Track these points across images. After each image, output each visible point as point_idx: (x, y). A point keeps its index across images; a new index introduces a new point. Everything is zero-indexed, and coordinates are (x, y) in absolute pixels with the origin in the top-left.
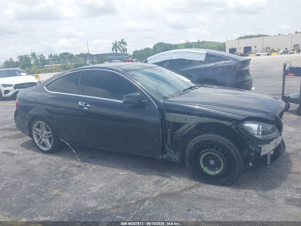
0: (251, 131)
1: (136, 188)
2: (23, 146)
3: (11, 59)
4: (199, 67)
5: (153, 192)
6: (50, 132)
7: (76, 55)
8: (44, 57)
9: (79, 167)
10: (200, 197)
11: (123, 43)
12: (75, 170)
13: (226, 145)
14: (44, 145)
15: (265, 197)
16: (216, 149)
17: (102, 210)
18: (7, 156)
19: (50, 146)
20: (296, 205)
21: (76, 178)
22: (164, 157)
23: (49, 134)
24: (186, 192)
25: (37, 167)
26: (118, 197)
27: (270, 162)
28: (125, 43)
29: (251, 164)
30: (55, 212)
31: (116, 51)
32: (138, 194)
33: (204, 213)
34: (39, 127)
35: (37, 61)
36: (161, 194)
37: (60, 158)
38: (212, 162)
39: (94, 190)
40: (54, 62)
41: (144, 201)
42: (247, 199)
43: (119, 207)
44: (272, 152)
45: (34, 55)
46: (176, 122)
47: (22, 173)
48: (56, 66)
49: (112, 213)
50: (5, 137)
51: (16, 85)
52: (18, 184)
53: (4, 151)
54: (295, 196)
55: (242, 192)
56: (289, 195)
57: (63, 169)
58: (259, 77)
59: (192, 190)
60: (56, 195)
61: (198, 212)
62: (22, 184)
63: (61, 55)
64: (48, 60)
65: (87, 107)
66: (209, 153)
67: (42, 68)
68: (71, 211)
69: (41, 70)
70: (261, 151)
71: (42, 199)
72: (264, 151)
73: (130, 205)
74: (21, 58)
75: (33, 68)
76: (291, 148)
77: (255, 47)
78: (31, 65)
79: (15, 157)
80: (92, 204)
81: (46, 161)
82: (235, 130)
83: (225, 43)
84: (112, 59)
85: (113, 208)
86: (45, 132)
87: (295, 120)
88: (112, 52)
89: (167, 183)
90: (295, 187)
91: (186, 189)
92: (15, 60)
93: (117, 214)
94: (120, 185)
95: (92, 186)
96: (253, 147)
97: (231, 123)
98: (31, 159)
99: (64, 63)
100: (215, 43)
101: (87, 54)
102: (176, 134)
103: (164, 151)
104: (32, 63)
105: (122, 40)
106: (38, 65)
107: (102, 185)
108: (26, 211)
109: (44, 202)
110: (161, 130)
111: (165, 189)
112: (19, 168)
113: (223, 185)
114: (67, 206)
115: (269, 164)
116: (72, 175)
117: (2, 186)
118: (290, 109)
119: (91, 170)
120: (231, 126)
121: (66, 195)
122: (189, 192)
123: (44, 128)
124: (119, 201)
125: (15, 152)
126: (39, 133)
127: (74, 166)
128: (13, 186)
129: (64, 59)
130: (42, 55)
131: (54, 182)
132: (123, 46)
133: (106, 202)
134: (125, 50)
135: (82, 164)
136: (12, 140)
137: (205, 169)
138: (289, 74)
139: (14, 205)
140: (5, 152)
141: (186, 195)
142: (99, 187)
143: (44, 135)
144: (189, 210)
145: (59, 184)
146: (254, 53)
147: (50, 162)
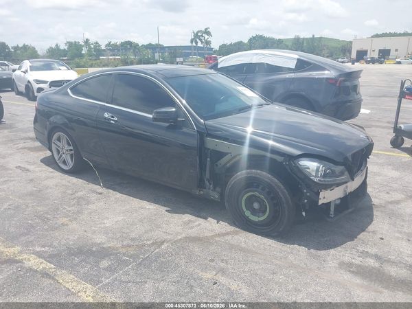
0: (308, 170)
1: (158, 227)
2: (43, 161)
3: (57, 45)
4: (288, 76)
5: (178, 234)
6: (72, 148)
7: (143, 45)
8: (99, 46)
9: (100, 194)
10: (232, 247)
11: (207, 32)
12: (93, 197)
13: (274, 185)
14: (64, 162)
15: (316, 257)
16: (262, 189)
17: (110, 247)
18: (20, 171)
19: (71, 164)
20: (350, 271)
21: (92, 207)
22: (202, 192)
23: (71, 150)
24: (217, 239)
25: (51, 188)
26: (133, 235)
27: (334, 214)
28: (208, 33)
29: (304, 214)
30: (55, 244)
31: (197, 43)
32: (158, 234)
33: (229, 266)
34: (59, 139)
35: (89, 50)
36: (186, 238)
37: (81, 180)
38: (256, 205)
39: (108, 223)
40: (111, 53)
41: (162, 243)
42: (291, 257)
43: (130, 246)
44: (338, 202)
45: (87, 42)
46: (217, 150)
47: (31, 194)
48: (115, 59)
49: (119, 253)
50: (25, 148)
51: (52, 82)
52: (24, 207)
53: (19, 165)
54: (354, 261)
55: (287, 248)
56: (347, 258)
57: (80, 194)
58: (384, 96)
59: (226, 237)
60: (62, 224)
61: (222, 265)
62: (27, 206)
63: (123, 44)
64: (104, 50)
65: (114, 120)
66: (253, 193)
67: (96, 59)
68: (73, 244)
69: (94, 62)
70: (318, 198)
71: (45, 227)
72: (324, 198)
73: (144, 245)
74: (70, 44)
75: (84, 60)
76: (380, 199)
77: (396, 50)
78: (82, 56)
79: (29, 174)
80: (99, 239)
81: (64, 182)
82: (287, 167)
83: (351, 42)
84: (190, 54)
85: (123, 247)
86: (66, 146)
87: (405, 162)
88: (190, 45)
89: (199, 225)
90: (361, 249)
91: (219, 235)
92: (63, 47)
93: (124, 254)
94: (141, 221)
95: (107, 218)
96: (307, 192)
97: (283, 158)
98: (48, 178)
99: (126, 55)
100: (338, 41)
101: (156, 44)
102: (217, 165)
103: (201, 185)
104: (83, 52)
105: (206, 29)
106: (91, 56)
107: (120, 218)
108: (23, 238)
109: (47, 230)
110: (198, 159)
111: (193, 232)
112: (30, 188)
113: (267, 235)
114: (71, 238)
115: (332, 216)
116: (88, 203)
117: (5, 207)
118: (404, 146)
119: (113, 198)
120: (282, 163)
121: (74, 225)
122: (222, 239)
123: (65, 142)
124: (133, 239)
125: (31, 168)
126: (59, 147)
127: (94, 192)
128: (17, 207)
129: (126, 49)
130: (97, 43)
131: (65, 208)
132: (207, 37)
133: (117, 239)
134: (208, 43)
135: (104, 191)
136: (32, 153)
137: (248, 213)
138: (407, 97)
139: (12, 230)
140: (19, 167)
141: (216, 242)
142: (116, 220)
143: (65, 151)
144: (212, 260)
145: (70, 211)
146: (393, 59)
147: (67, 184)
